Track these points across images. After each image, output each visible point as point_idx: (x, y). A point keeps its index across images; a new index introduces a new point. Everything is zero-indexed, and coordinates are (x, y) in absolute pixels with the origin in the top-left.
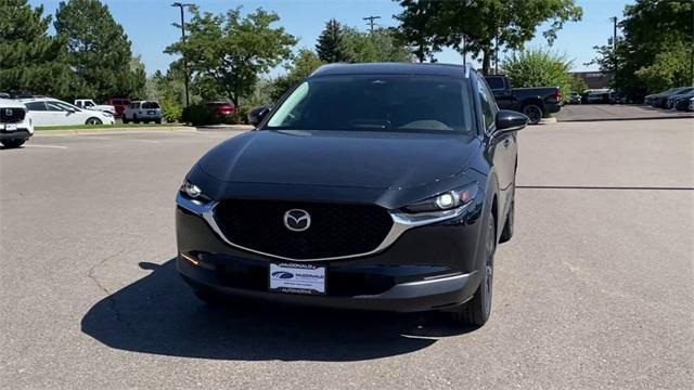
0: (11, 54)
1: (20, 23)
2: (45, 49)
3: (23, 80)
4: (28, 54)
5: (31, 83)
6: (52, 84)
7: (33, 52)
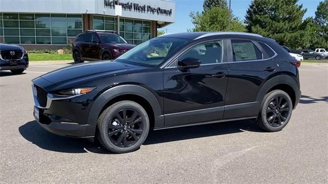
0: (283, 27)
1: (290, 13)
2: (299, 25)
3: (285, 39)
4: (291, 27)
5: (289, 40)
6: (299, 41)
7: (293, 26)
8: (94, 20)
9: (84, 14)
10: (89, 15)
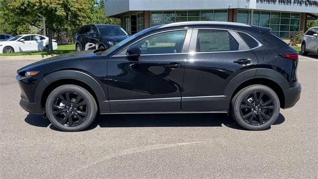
8: (238, 14)
9: (229, 9)
10: (233, 9)
